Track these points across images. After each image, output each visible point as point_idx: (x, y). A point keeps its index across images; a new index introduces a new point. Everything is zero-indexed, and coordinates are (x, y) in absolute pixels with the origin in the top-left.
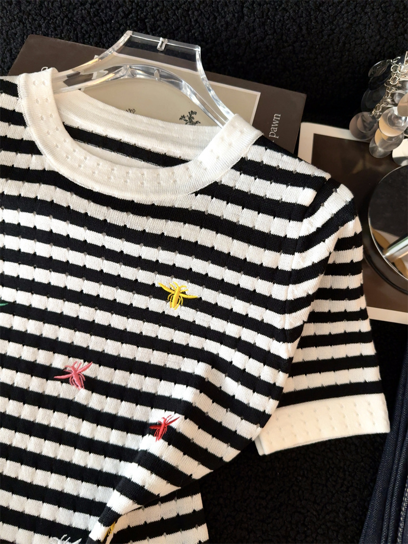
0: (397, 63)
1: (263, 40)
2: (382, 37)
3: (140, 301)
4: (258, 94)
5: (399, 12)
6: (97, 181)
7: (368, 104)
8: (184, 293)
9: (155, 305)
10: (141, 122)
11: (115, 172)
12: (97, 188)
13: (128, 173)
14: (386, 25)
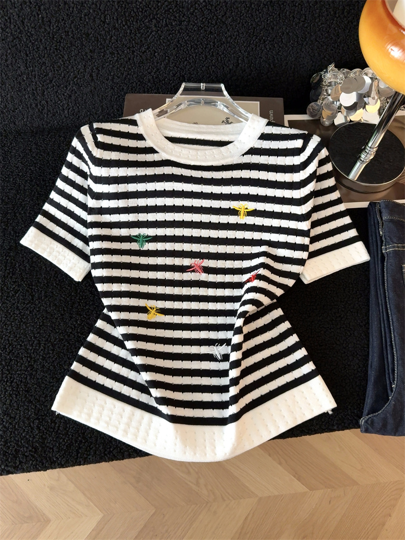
0: (325, 73)
1: (250, 74)
2: (313, 62)
3: (224, 219)
4: (259, 102)
5: (319, 48)
6: (192, 160)
7: (314, 98)
8: (247, 209)
9: (232, 219)
10: (203, 127)
11: (199, 154)
12: (192, 163)
13: (205, 153)
14: (314, 55)
